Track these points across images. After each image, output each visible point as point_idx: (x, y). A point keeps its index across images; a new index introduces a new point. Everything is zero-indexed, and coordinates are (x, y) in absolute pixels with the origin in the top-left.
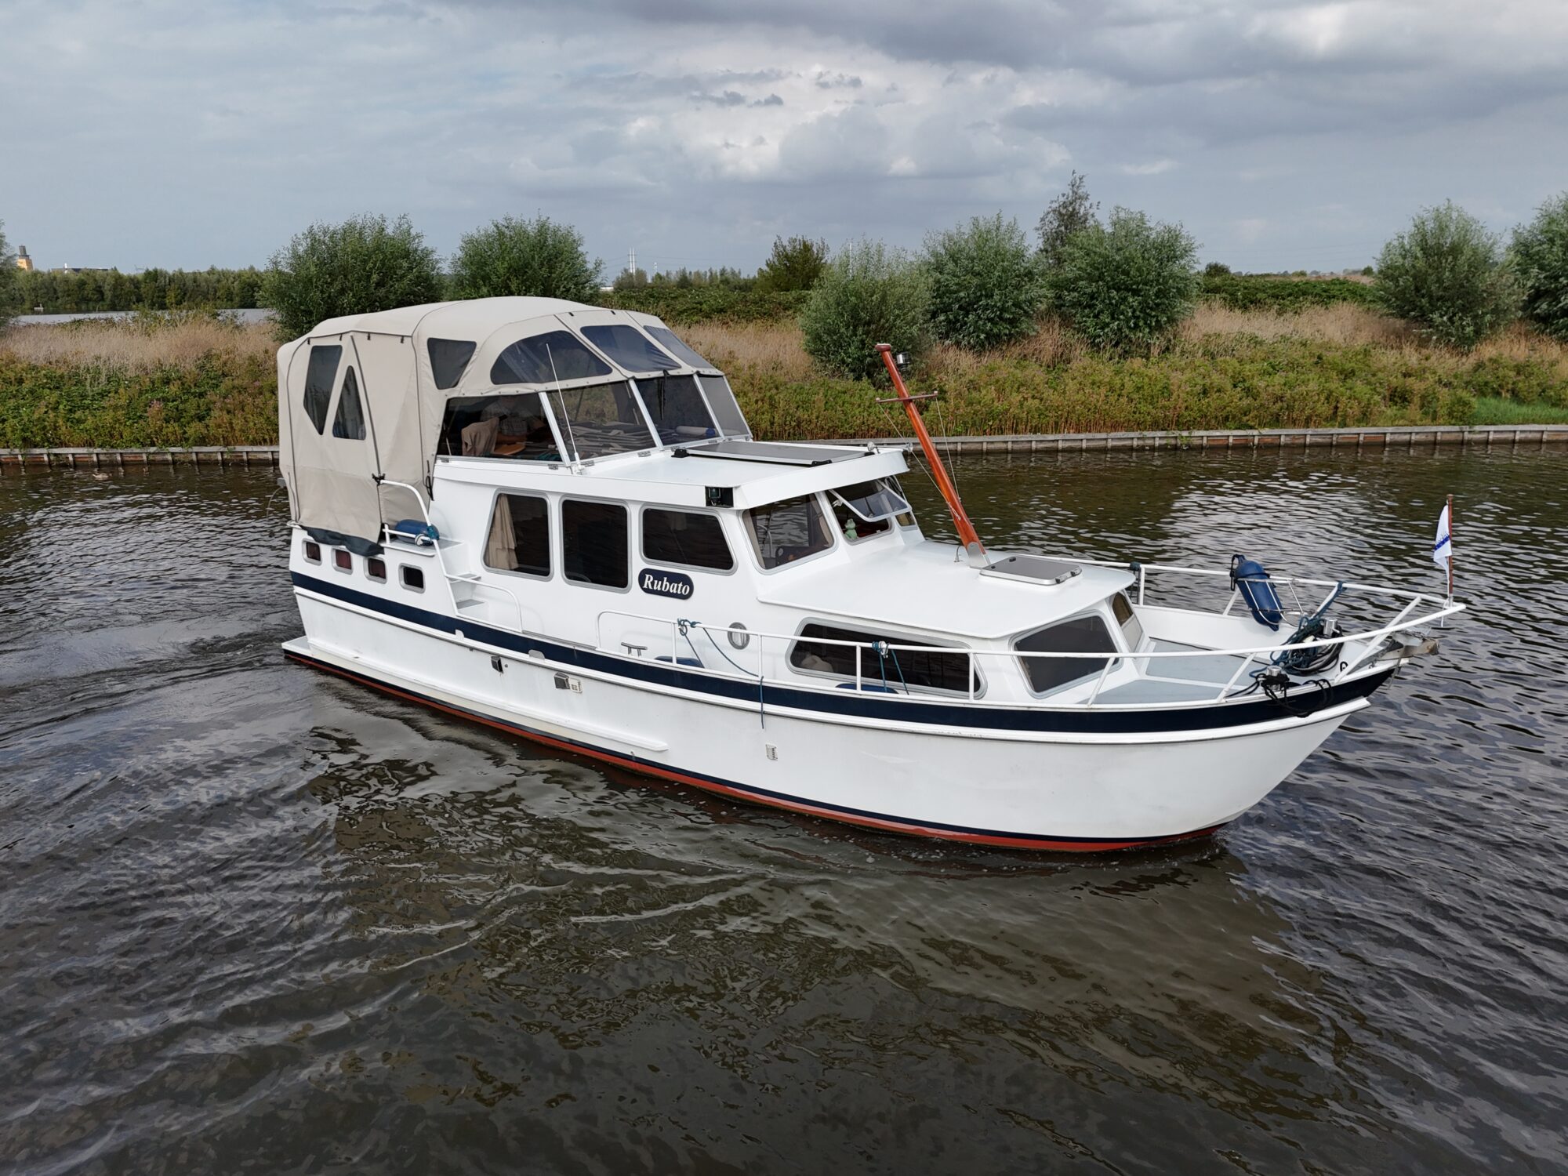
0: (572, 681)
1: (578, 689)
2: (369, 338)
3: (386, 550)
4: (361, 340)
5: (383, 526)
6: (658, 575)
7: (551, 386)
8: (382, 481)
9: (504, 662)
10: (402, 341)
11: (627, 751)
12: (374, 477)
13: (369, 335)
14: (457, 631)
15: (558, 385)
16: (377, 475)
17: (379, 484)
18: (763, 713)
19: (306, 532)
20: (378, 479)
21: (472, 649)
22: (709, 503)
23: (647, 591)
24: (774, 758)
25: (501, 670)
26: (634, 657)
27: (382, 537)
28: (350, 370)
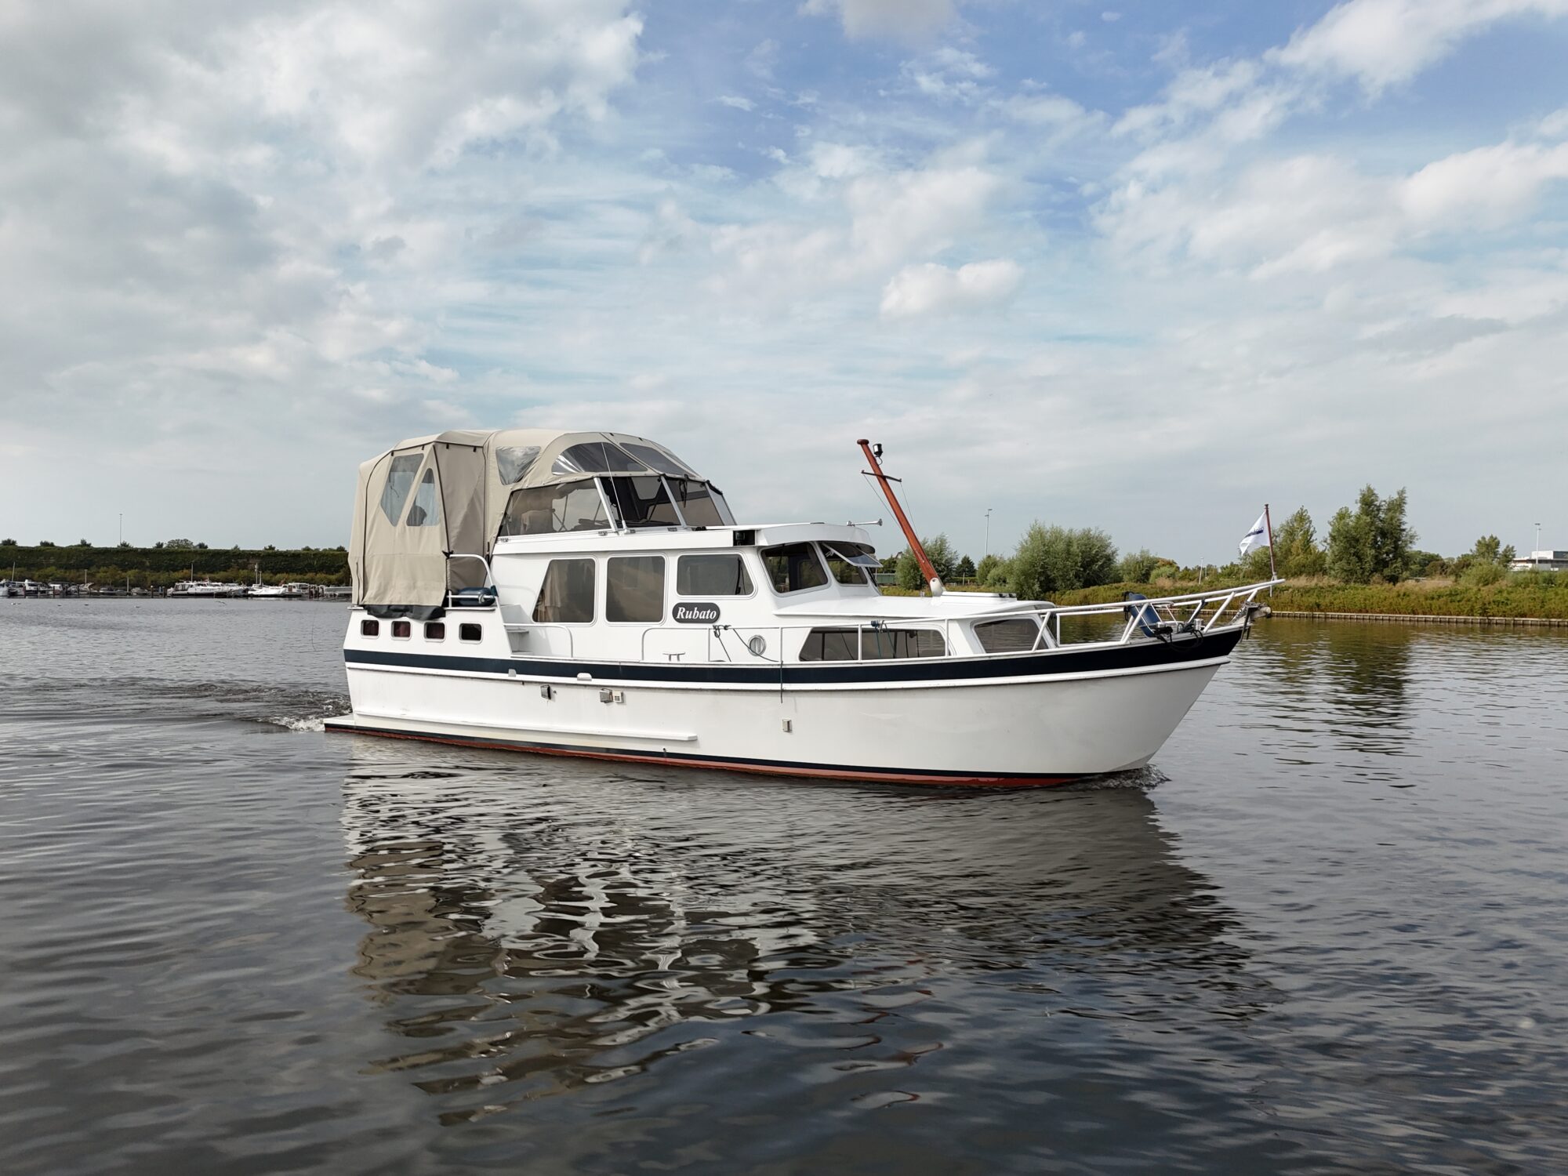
0: (616, 693)
1: (622, 700)
2: (448, 448)
3: (447, 613)
4: (440, 448)
5: (447, 594)
6: (689, 607)
7: (604, 474)
8: (451, 556)
9: (553, 688)
10: (475, 450)
11: (659, 748)
12: (444, 553)
13: (448, 445)
14: (510, 670)
15: (610, 474)
16: (447, 551)
17: (448, 558)
18: (782, 691)
19: (366, 613)
20: (447, 555)
21: (523, 683)
22: (735, 543)
23: (680, 621)
24: (789, 730)
25: (549, 697)
26: (675, 663)
27: (446, 602)
28: (430, 472)
